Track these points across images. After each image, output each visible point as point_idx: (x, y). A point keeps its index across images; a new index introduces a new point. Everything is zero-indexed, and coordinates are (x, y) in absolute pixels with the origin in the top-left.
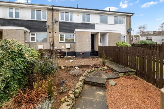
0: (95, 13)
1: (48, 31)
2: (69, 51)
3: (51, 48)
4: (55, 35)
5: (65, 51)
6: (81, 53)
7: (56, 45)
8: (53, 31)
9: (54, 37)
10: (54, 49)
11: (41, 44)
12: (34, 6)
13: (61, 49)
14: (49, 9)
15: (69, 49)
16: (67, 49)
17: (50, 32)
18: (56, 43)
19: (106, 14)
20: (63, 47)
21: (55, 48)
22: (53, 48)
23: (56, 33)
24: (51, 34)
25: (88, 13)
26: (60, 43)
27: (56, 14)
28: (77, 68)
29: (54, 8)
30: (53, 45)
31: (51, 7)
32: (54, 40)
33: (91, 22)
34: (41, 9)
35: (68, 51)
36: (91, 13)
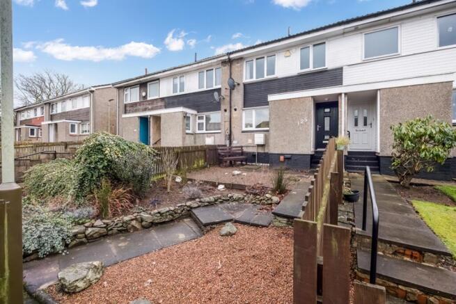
0: (344, 33)
1: (223, 107)
2: (263, 152)
3: (228, 143)
4: (235, 114)
5: (254, 150)
6: (282, 158)
7: (235, 137)
8: (231, 107)
9: (232, 120)
10: (233, 145)
11: (210, 137)
12: (200, 64)
13: (242, 147)
14: (224, 62)
15: (262, 146)
16: (258, 146)
17: (225, 110)
18: (236, 133)
19: (389, 21)
20: (250, 141)
21: (235, 143)
22: (230, 143)
23: (235, 110)
24: (227, 114)
25: (318, 40)
26: (243, 132)
27: (237, 69)
28: (221, 187)
29: (232, 56)
30: (230, 137)
31: (226, 57)
32: (233, 126)
33: (329, 65)
34: (212, 66)
35: (261, 150)
36: (327, 38)
